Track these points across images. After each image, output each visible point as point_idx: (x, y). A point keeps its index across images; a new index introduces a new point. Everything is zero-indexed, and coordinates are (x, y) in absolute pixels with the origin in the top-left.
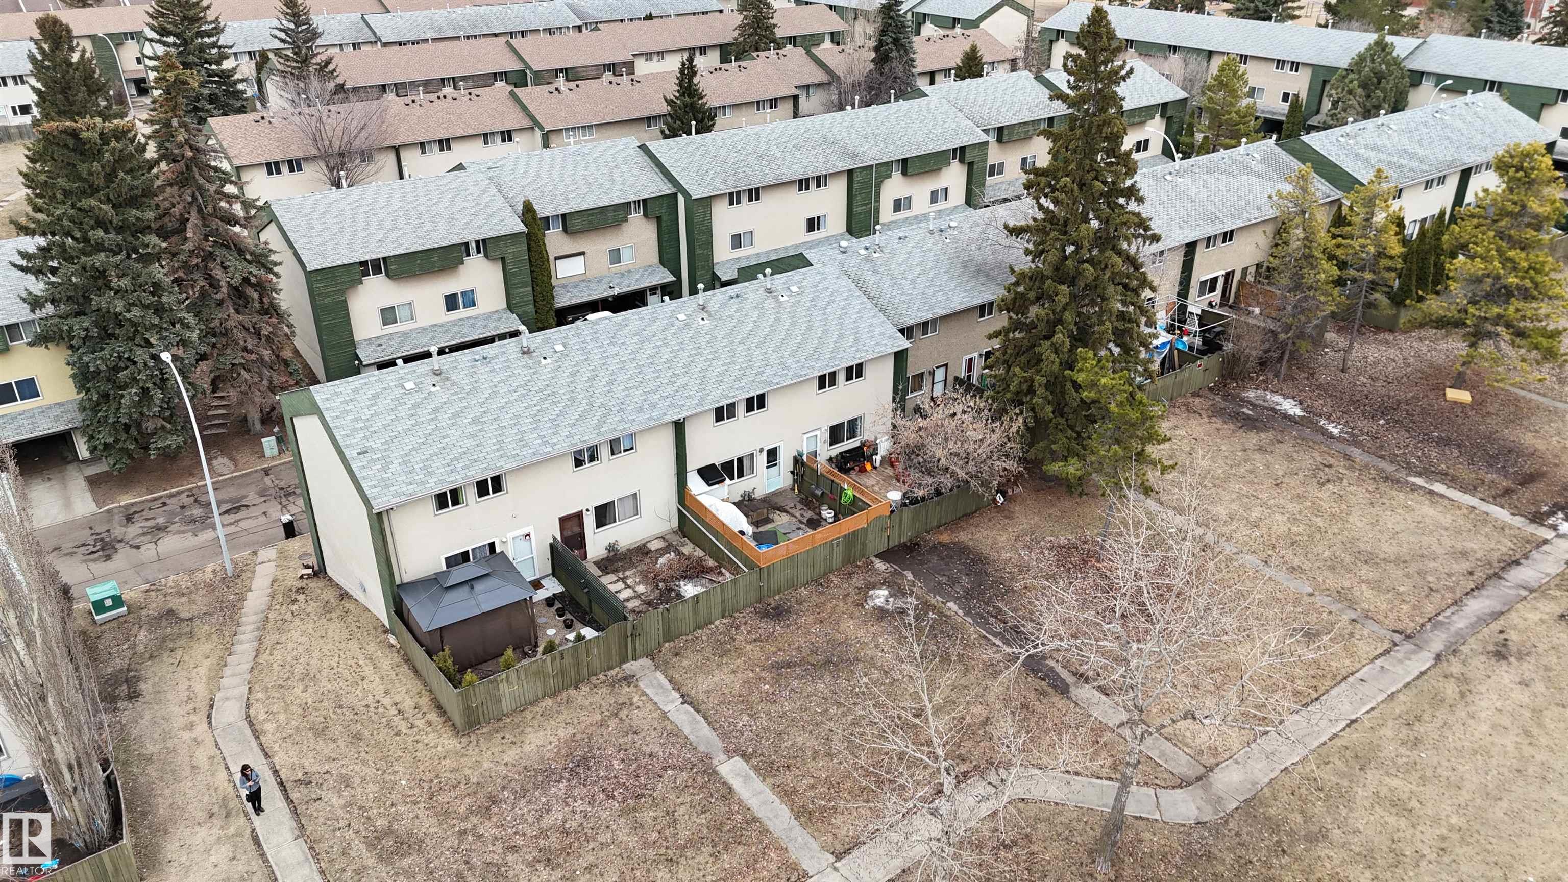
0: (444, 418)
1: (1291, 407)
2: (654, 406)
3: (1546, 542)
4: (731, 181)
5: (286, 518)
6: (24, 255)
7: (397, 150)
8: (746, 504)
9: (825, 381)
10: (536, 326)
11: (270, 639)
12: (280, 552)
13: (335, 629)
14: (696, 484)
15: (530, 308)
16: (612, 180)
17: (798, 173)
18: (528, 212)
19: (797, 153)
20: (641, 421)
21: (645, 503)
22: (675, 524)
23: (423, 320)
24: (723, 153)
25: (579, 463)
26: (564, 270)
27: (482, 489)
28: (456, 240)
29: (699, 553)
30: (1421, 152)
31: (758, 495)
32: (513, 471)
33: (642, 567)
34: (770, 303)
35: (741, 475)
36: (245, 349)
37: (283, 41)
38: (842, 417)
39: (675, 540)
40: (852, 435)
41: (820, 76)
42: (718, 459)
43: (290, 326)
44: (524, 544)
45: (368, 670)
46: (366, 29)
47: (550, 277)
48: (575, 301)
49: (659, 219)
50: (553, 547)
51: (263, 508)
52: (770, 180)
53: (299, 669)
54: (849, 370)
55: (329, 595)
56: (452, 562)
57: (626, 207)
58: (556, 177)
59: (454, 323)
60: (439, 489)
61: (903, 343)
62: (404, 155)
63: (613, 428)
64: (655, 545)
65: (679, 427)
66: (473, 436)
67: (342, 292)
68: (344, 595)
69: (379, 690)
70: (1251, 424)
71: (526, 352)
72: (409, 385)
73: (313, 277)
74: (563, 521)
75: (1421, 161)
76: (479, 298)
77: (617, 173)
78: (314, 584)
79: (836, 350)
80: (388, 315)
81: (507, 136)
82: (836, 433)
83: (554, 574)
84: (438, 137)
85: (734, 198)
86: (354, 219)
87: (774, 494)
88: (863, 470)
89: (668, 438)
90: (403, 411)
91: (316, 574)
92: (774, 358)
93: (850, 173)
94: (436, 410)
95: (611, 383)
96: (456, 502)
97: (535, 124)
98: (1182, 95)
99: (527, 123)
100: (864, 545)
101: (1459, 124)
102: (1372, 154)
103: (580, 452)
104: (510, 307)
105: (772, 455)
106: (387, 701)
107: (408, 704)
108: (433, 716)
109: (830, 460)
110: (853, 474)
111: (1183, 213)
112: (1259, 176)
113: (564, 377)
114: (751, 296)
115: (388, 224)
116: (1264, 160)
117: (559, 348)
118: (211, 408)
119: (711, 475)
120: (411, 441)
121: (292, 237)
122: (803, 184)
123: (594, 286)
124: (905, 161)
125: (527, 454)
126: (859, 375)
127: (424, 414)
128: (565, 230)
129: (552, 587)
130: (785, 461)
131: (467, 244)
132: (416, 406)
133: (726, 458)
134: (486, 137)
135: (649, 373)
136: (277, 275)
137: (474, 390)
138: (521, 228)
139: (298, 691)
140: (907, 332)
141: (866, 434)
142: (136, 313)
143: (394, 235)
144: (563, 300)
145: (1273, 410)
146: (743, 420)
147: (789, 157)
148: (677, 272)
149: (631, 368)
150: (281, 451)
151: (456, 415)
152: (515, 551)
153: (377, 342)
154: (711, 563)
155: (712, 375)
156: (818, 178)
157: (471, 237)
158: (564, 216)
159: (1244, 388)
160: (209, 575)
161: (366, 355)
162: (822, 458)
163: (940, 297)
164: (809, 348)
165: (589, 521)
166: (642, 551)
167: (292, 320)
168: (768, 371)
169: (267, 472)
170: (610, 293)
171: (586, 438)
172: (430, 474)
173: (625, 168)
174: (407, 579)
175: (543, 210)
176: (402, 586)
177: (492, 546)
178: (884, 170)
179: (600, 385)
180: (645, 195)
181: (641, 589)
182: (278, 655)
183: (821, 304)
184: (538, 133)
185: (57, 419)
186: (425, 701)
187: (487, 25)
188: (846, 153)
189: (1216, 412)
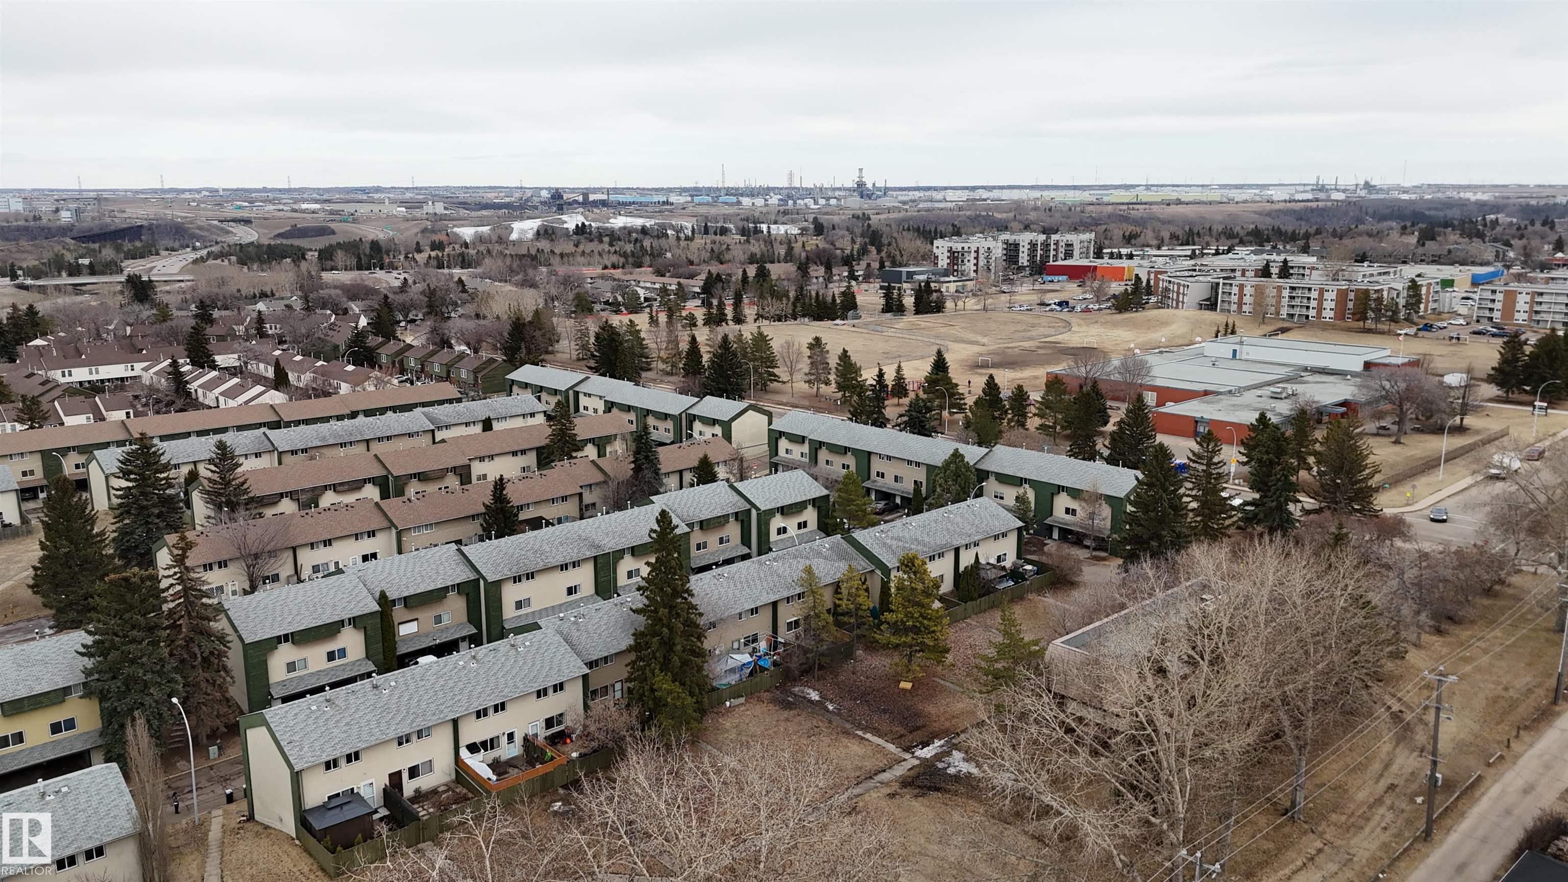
0: (331, 724)
1: (814, 696)
2: (442, 712)
3: (905, 760)
4: (514, 570)
5: (228, 791)
6: (84, 646)
7: (294, 550)
8: (495, 766)
9: (541, 693)
10: (383, 669)
11: (226, 851)
12: (225, 811)
13: (264, 842)
14: (464, 754)
15: (381, 657)
16: (438, 573)
17: (560, 560)
18: (383, 595)
19: (561, 548)
20: (434, 720)
21: (436, 766)
22: (453, 777)
23: (312, 668)
24: (511, 551)
25: (400, 744)
26: (405, 630)
27: (349, 758)
28: (337, 619)
29: (465, 791)
30: (926, 539)
31: (503, 759)
32: (364, 749)
33: (433, 800)
34: (513, 652)
35: (492, 748)
36: (206, 693)
37: (212, 471)
38: (554, 713)
39: (453, 785)
40: (560, 723)
41: (600, 478)
42: (478, 739)
43: (232, 678)
44: (369, 789)
45: (284, 858)
46: (266, 442)
47: (394, 635)
48: (410, 650)
49: (467, 595)
50: (385, 790)
51: (212, 788)
52: (541, 566)
53: (247, 860)
54: (555, 687)
55: (258, 828)
56: (329, 798)
57: (446, 589)
58: (402, 572)
59: (332, 669)
60: (328, 759)
61: (587, 671)
62: (299, 552)
63: (420, 724)
64: (440, 789)
65: (455, 722)
66: (345, 732)
67: (265, 655)
68: (267, 827)
69: (291, 866)
70: (788, 706)
71: (376, 687)
72: (314, 708)
73: (247, 647)
74: (390, 775)
75: (925, 545)
76: (348, 652)
77: (442, 568)
78: (247, 825)
79: (547, 676)
80: (291, 667)
81: (372, 534)
82: (549, 723)
83: (385, 806)
84: (322, 538)
85: (517, 579)
86: (274, 610)
87: (512, 758)
88: (565, 743)
89: (448, 731)
90: (310, 721)
91: (248, 820)
92: (511, 683)
93: (595, 558)
94: (327, 720)
95: (419, 701)
96: (335, 766)
97: (393, 524)
98: (825, 492)
99: (386, 524)
100: (553, 781)
101: (959, 519)
102: (894, 542)
103: (401, 738)
104: (368, 657)
105: (511, 736)
106: (295, 870)
107: (306, 870)
108: (319, 873)
109: (546, 738)
110: (559, 746)
111: (772, 584)
112: (826, 558)
113: (394, 699)
114: (502, 649)
115: (294, 612)
116: (831, 548)
117: (393, 684)
118: (173, 731)
119: (473, 748)
120: (315, 736)
121: (236, 623)
122: (564, 567)
123: (423, 639)
124: (633, 548)
125: (373, 740)
126: (562, 689)
127: (321, 722)
128: (406, 606)
129: (384, 812)
130: (519, 739)
131: (343, 621)
132: (317, 718)
133: (483, 739)
134: (357, 537)
135: (440, 694)
136: (229, 648)
137: (347, 708)
138: (377, 608)
139: (248, 869)
140: (591, 665)
141: (568, 722)
142: (149, 676)
143: (298, 618)
144: (402, 649)
145: (805, 698)
146: (492, 718)
147: (554, 550)
148: (479, 627)
149: (431, 693)
150: (220, 755)
151: (337, 721)
152: (365, 793)
153: (283, 683)
154: (470, 795)
155: (475, 694)
156: (574, 563)
157: (346, 616)
158: (405, 598)
159: (794, 686)
160: (184, 825)
161: (276, 692)
162: (541, 738)
163: (615, 642)
164: (532, 675)
165: (405, 776)
166: (434, 792)
167: (233, 674)
168: (507, 690)
169: (211, 768)
170: (433, 643)
171: (404, 730)
172: (324, 752)
173: (446, 564)
174: (307, 808)
175: (392, 595)
176: (305, 811)
177: (352, 789)
178: (619, 554)
179: (414, 702)
180: (458, 581)
181: (431, 810)
182: (234, 856)
183: (542, 651)
184: (394, 531)
185: (85, 741)
186: (315, 867)
187: (360, 433)
188: (594, 546)
189: (773, 701)
